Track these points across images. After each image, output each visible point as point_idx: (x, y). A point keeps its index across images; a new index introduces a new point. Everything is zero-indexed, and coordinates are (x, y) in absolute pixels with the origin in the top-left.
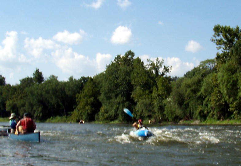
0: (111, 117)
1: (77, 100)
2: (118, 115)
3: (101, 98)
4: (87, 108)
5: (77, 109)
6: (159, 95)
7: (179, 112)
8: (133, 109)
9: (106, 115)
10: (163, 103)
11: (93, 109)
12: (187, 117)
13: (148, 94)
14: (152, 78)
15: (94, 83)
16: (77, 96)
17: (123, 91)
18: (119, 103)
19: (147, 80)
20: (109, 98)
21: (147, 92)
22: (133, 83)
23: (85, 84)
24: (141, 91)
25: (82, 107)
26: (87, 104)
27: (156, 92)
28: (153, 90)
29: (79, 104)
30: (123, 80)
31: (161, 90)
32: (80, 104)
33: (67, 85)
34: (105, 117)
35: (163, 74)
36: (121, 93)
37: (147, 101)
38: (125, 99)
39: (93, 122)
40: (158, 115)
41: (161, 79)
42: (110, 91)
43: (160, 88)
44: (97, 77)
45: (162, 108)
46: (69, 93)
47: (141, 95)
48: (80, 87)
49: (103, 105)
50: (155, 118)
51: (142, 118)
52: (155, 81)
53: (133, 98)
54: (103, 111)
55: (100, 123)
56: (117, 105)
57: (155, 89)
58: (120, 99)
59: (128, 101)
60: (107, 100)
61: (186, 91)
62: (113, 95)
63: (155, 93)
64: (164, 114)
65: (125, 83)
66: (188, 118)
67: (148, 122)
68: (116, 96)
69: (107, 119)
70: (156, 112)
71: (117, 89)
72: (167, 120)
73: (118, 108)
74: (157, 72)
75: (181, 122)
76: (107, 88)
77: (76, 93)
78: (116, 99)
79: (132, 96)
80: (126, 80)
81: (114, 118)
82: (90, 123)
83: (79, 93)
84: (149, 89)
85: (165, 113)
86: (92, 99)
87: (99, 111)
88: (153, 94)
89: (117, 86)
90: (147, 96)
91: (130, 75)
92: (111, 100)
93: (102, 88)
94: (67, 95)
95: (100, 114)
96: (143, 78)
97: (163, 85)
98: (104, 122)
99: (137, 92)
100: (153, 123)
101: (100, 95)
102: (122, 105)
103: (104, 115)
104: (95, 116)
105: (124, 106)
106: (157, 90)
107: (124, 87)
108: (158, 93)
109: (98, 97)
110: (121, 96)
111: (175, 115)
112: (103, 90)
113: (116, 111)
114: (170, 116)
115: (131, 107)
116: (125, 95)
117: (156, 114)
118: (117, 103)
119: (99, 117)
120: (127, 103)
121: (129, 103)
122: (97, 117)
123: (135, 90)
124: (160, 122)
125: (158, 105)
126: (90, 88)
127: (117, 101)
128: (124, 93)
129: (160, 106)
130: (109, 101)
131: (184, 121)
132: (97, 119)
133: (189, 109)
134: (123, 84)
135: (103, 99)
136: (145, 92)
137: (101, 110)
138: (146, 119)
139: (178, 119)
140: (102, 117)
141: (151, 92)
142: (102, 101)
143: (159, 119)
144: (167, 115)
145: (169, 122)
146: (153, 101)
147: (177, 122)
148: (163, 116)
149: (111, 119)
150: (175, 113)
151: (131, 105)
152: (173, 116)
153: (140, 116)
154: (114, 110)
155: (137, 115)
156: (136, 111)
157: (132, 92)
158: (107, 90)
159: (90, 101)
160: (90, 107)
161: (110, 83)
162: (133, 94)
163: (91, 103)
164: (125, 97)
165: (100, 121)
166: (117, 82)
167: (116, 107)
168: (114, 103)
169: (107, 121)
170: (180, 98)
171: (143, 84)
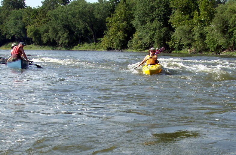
0: (145, 44)
1: (107, 24)
2: (154, 42)
3: (135, 22)
4: (119, 34)
5: (108, 34)
6: (201, 21)
7: (222, 41)
8: (170, 36)
9: (140, 42)
10: (205, 30)
11: (126, 35)
12: (231, 47)
13: (189, 20)
15: (127, 5)
16: (107, 20)
18: (155, 29)
19: (188, 3)
20: (144, 23)
21: (187, 16)
22: (171, 6)
23: (117, 5)
24: (180, 16)
25: (113, 33)
26: (119, 29)
27: (198, 17)
28: (194, 14)
29: (109, 29)
31: (203, 15)
32: (111, 29)
33: (96, 7)
34: (139, 45)
37: (187, 27)
38: (162, 24)
39: (126, 50)
40: (198, 43)
42: (145, 14)
43: (202, 12)
45: (203, 36)
46: (98, 16)
47: (180, 21)
48: (111, 9)
49: (137, 30)
50: (195, 47)
51: (180, 48)
52: (196, 4)
53: (171, 23)
54: (137, 38)
55: (133, 51)
56: (152, 31)
57: (196, 13)
58: (156, 24)
59: (165, 27)
60: (142, 25)
61: (231, 17)
62: (148, 19)
63: (196, 18)
64: (205, 43)
65: (163, 5)
66: (232, 49)
67: (188, 51)
68: (152, 20)
69: (141, 46)
71: (153, 12)
72: (207, 50)
73: (153, 35)
75: (224, 53)
76: (142, 12)
77: (106, 18)
78: (152, 24)
79: (169, 21)
80: (164, 3)
81: (149, 46)
82: (122, 51)
83: (110, 16)
85: (206, 41)
86: (125, 23)
87: (133, 37)
88: (194, 20)
89: (153, 9)
90: (187, 21)
92: (146, 25)
93: (136, 11)
94: (97, 19)
95: (133, 40)
97: (205, 10)
98: (138, 50)
99: (176, 16)
100: (192, 53)
101: (134, 19)
102: (158, 30)
103: (138, 42)
104: (128, 43)
105: (161, 32)
106: (199, 15)
107: (161, 11)
108: (199, 18)
109: (131, 22)
110: (157, 20)
111: (217, 45)
112: (136, 14)
113: (152, 38)
114: (211, 46)
115: (168, 33)
116: (162, 20)
117: (196, 42)
118: (153, 28)
119: (133, 45)
120: (164, 29)
121: (166, 29)
122: (130, 44)
123: (173, 14)
124: (200, 52)
125: (198, 32)
126: (122, 11)
127: (153, 27)
128: (161, 17)
129: (201, 34)
130: (144, 26)
131: (228, 52)
132: (130, 46)
133: (233, 38)
134: (160, 7)
135: (137, 24)
136: (185, 17)
137: (135, 36)
138: (185, 48)
139: (220, 49)
140: (136, 45)
141: (192, 17)
142: (136, 26)
143: (200, 48)
144: (209, 45)
145: (211, 53)
146: (194, 27)
147: (219, 53)
148: (204, 45)
149: (146, 46)
150: (217, 43)
151: (169, 31)
152: (215, 46)
153: (178, 44)
154: (149, 37)
155: (176, 43)
156: (175, 39)
157: (170, 17)
158: (142, 13)
159: (122, 25)
160: (122, 33)
161: (145, 5)
162: (171, 19)
163: (124, 28)
164: (162, 22)
165: (134, 49)
166: (153, 4)
167: (151, 33)
168: (149, 28)
169: (142, 50)
170: (224, 25)
171: (182, 6)
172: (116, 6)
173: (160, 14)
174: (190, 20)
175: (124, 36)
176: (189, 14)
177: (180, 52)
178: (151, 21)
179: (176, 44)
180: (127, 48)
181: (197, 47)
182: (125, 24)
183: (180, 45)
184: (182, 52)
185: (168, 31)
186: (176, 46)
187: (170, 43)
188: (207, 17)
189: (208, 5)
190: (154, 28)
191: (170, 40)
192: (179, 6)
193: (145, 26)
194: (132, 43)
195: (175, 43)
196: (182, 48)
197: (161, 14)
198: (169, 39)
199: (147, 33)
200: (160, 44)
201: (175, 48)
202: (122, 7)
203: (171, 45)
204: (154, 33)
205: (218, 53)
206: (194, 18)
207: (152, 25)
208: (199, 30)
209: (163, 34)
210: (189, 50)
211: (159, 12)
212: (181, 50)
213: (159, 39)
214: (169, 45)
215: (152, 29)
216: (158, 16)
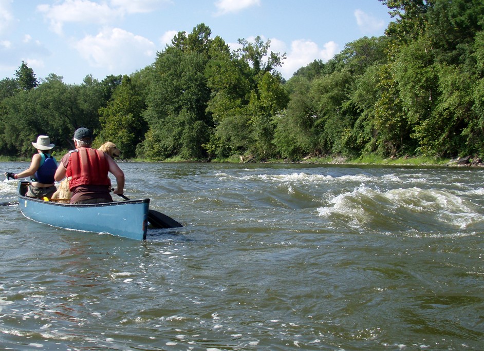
0: (166, 149)
1: (101, 119)
2: (181, 145)
3: (147, 114)
4: (120, 133)
5: (102, 135)
6: (262, 108)
7: (303, 140)
8: (209, 135)
9: (157, 146)
11: (133, 135)
12: (318, 150)
13: (240, 107)
14: (248, 76)
15: (133, 87)
16: (100, 112)
17: (190, 100)
18: (183, 124)
19: (238, 80)
20: (163, 114)
21: (239, 102)
22: (210, 85)
23: (114, 88)
24: (226, 101)
25: (110, 132)
26: (120, 126)
27: (256, 103)
28: (249, 97)
29: (104, 127)
30: (190, 79)
31: (265, 98)
32: (107, 125)
33: (81, 91)
34: (156, 150)
35: (269, 68)
36: (186, 104)
37: (238, 119)
38: (194, 116)
39: (133, 160)
40: (261, 146)
41: (265, 77)
42: (165, 101)
43: (264, 94)
44: (138, 75)
45: (268, 133)
46: (85, 106)
48: (105, 95)
49: (151, 127)
50: (253, 152)
51: (226, 154)
52: (253, 81)
53: (210, 113)
54: (151, 139)
55: (145, 161)
56: (178, 127)
57: (254, 96)
58: (184, 115)
59: (200, 119)
60: (159, 118)
62: (171, 108)
63: (253, 103)
64: (273, 144)
65: (195, 84)
66: (320, 153)
67: (239, 159)
68: (177, 110)
69: (158, 153)
70: (256, 141)
71: (178, 96)
72: (277, 156)
73: (180, 134)
74: (257, 64)
75: (306, 160)
76: (160, 96)
77: (99, 107)
78: (177, 116)
79: (207, 110)
80: (196, 80)
81: (172, 152)
82: (127, 162)
83: (105, 105)
84: (242, 96)
85: (274, 141)
86: (130, 116)
87: (144, 139)
88: (250, 106)
89: (177, 91)
90: (238, 109)
91: (203, 68)
92: (167, 119)
93: (149, 95)
94: (83, 110)
95: (145, 144)
96: (229, 76)
97: (268, 89)
98: (153, 159)
99: (217, 103)
100: (248, 161)
101: (146, 109)
102: (188, 126)
103: (154, 146)
104: (135, 148)
105: (193, 129)
106: (259, 98)
107: (192, 94)
108: (260, 103)
109: (141, 113)
110: (186, 110)
111: (294, 146)
112: (150, 100)
113: (177, 139)
114: (284, 149)
115: (205, 131)
116: (194, 109)
117: (257, 143)
118: (179, 122)
119: (145, 150)
120: (197, 124)
121: (201, 123)
122: (140, 150)
123: (213, 98)
124: (263, 159)
125: (260, 126)
126: (125, 96)
127: (179, 120)
128: (191, 104)
129: (265, 129)
130: (163, 120)
131: (312, 158)
132: (139, 154)
133: (324, 135)
134: (189, 87)
135: (151, 117)
136: (235, 103)
137: (147, 136)
138: (235, 153)
139: (299, 153)
140: (150, 150)
141: (246, 102)
142: (149, 120)
143: (263, 153)
144: (279, 147)
145: (282, 160)
146: (250, 119)
147: (298, 160)
148: (270, 148)
149: (166, 153)
150: (294, 143)
151: (206, 126)
152: (291, 149)
153: (222, 147)
154: (173, 136)
155: (218, 145)
156: (216, 139)
157: (208, 103)
158: (159, 99)
159: (126, 120)
160: (126, 132)
161: (165, 85)
162: (209, 107)
163: (129, 125)
164: (194, 112)
165: (146, 158)
166: (178, 83)
167: (177, 130)
168: (172, 123)
169: (160, 158)
170: (307, 112)
171: (229, 86)
172: (112, 90)
173: (190, 98)
174: (242, 107)
175: (129, 137)
176: (242, 98)
177: (226, 160)
178: (175, 111)
179: (219, 147)
180: (134, 156)
181: (257, 152)
182: (130, 118)
183: (225, 149)
184: (229, 160)
185: (204, 126)
186: (219, 151)
187: (208, 146)
188: (271, 101)
189: (272, 83)
190: (181, 122)
191: (209, 142)
192: (225, 85)
193: (165, 119)
194: (144, 148)
195: (216, 146)
196: (229, 153)
197: (193, 98)
198: (207, 141)
199: (169, 131)
200: (192, 148)
201: (217, 155)
202: (125, 90)
203: (210, 150)
204: (181, 131)
205: (296, 160)
206: (250, 104)
207: (178, 118)
208: (261, 123)
209: (197, 132)
210: (241, 157)
211: (190, 96)
212: (227, 157)
213: (191, 141)
214: (207, 150)
215: (177, 125)
216: (187, 103)
